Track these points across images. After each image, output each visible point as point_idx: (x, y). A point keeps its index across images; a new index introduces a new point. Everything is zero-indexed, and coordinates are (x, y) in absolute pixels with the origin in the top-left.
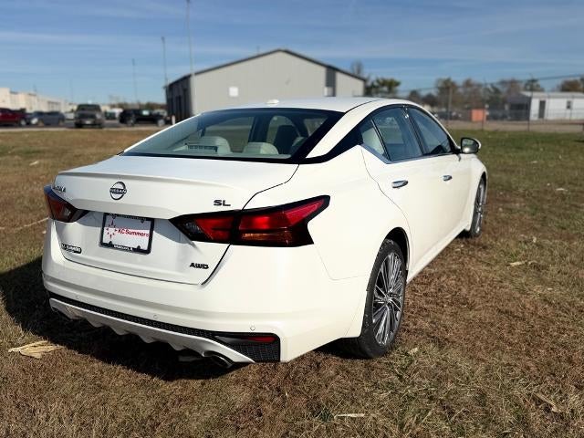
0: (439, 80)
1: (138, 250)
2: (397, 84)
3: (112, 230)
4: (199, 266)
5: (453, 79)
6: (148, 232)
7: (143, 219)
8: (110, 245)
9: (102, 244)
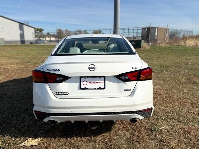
0: (57, 29)
1: (100, 88)
2: (43, 30)
3: (85, 83)
4: (127, 90)
5: (61, 29)
6: (103, 81)
7: (100, 77)
8: (85, 89)
9: (81, 89)
